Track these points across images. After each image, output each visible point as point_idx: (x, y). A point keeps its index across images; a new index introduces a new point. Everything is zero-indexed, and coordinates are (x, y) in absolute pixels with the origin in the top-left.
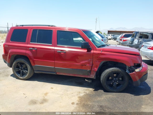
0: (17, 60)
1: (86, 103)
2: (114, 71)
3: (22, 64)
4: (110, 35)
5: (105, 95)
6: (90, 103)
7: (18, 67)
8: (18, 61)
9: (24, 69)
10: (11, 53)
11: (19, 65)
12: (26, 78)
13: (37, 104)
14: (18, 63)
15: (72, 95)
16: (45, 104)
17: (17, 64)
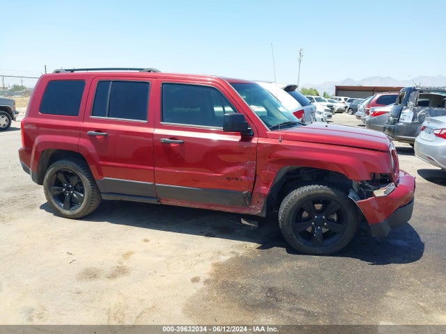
0: (55, 163)
1: (231, 281)
2: (314, 194)
3: (68, 175)
4: (340, 99)
5: (287, 262)
6: (241, 280)
7: (58, 183)
8: (59, 168)
9: (75, 189)
10: (41, 144)
11: (61, 177)
12: (79, 213)
13: (99, 278)
14: (60, 174)
15: (198, 258)
16: (121, 280)
17: (55, 176)
